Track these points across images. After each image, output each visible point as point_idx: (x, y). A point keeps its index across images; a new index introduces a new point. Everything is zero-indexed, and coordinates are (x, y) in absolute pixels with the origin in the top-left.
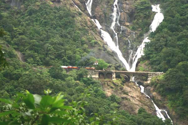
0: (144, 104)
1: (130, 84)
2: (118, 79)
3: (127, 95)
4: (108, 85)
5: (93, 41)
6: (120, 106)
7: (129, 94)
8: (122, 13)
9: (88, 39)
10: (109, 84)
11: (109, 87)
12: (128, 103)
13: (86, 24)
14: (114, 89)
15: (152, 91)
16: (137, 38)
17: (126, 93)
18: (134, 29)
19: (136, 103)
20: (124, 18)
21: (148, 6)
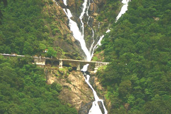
0: (84, 93)
1: (76, 73)
2: (65, 68)
3: (70, 83)
4: (54, 73)
5: (55, 29)
6: (59, 94)
7: (72, 83)
8: (92, 3)
9: (51, 27)
10: (54, 72)
11: (54, 75)
12: (67, 92)
13: (55, 12)
14: (58, 77)
15: (96, 81)
17: (69, 82)
19: (76, 92)
20: (94, 9)
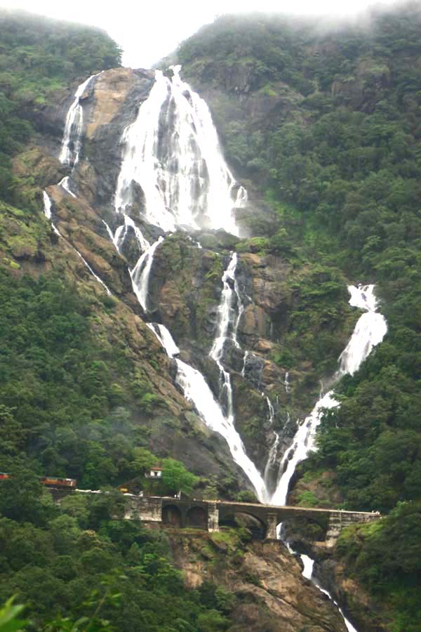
0: (312, 618)
1: (266, 549)
2: (226, 530)
3: (257, 584)
4: (194, 550)
5: (149, 396)
6: (230, 621)
7: (263, 583)
8: (251, 307)
9: (131, 388)
10: (195, 545)
11: (195, 556)
12: (257, 613)
13: (128, 337)
14: (211, 565)
15: (340, 575)
16: (298, 394)
17: (254, 579)
18: (285, 362)
19: (284, 615)
20: (257, 325)
21: (335, 287)
